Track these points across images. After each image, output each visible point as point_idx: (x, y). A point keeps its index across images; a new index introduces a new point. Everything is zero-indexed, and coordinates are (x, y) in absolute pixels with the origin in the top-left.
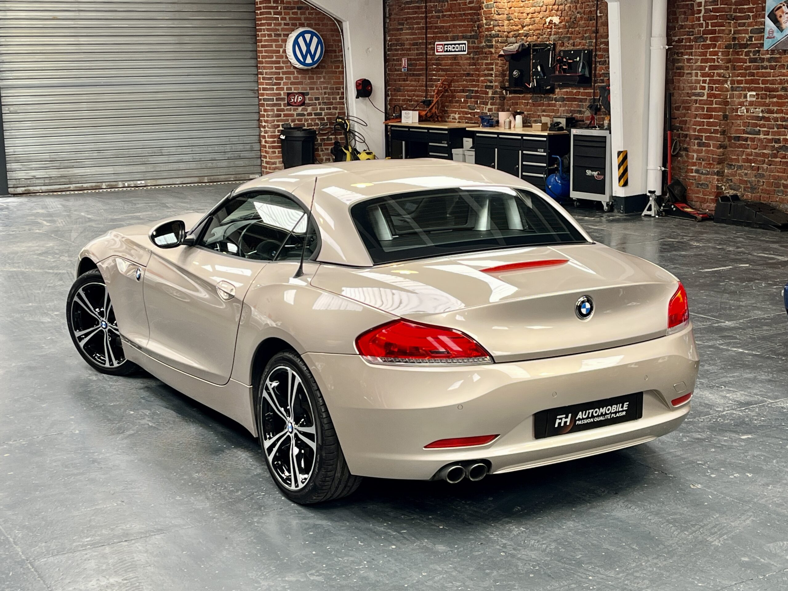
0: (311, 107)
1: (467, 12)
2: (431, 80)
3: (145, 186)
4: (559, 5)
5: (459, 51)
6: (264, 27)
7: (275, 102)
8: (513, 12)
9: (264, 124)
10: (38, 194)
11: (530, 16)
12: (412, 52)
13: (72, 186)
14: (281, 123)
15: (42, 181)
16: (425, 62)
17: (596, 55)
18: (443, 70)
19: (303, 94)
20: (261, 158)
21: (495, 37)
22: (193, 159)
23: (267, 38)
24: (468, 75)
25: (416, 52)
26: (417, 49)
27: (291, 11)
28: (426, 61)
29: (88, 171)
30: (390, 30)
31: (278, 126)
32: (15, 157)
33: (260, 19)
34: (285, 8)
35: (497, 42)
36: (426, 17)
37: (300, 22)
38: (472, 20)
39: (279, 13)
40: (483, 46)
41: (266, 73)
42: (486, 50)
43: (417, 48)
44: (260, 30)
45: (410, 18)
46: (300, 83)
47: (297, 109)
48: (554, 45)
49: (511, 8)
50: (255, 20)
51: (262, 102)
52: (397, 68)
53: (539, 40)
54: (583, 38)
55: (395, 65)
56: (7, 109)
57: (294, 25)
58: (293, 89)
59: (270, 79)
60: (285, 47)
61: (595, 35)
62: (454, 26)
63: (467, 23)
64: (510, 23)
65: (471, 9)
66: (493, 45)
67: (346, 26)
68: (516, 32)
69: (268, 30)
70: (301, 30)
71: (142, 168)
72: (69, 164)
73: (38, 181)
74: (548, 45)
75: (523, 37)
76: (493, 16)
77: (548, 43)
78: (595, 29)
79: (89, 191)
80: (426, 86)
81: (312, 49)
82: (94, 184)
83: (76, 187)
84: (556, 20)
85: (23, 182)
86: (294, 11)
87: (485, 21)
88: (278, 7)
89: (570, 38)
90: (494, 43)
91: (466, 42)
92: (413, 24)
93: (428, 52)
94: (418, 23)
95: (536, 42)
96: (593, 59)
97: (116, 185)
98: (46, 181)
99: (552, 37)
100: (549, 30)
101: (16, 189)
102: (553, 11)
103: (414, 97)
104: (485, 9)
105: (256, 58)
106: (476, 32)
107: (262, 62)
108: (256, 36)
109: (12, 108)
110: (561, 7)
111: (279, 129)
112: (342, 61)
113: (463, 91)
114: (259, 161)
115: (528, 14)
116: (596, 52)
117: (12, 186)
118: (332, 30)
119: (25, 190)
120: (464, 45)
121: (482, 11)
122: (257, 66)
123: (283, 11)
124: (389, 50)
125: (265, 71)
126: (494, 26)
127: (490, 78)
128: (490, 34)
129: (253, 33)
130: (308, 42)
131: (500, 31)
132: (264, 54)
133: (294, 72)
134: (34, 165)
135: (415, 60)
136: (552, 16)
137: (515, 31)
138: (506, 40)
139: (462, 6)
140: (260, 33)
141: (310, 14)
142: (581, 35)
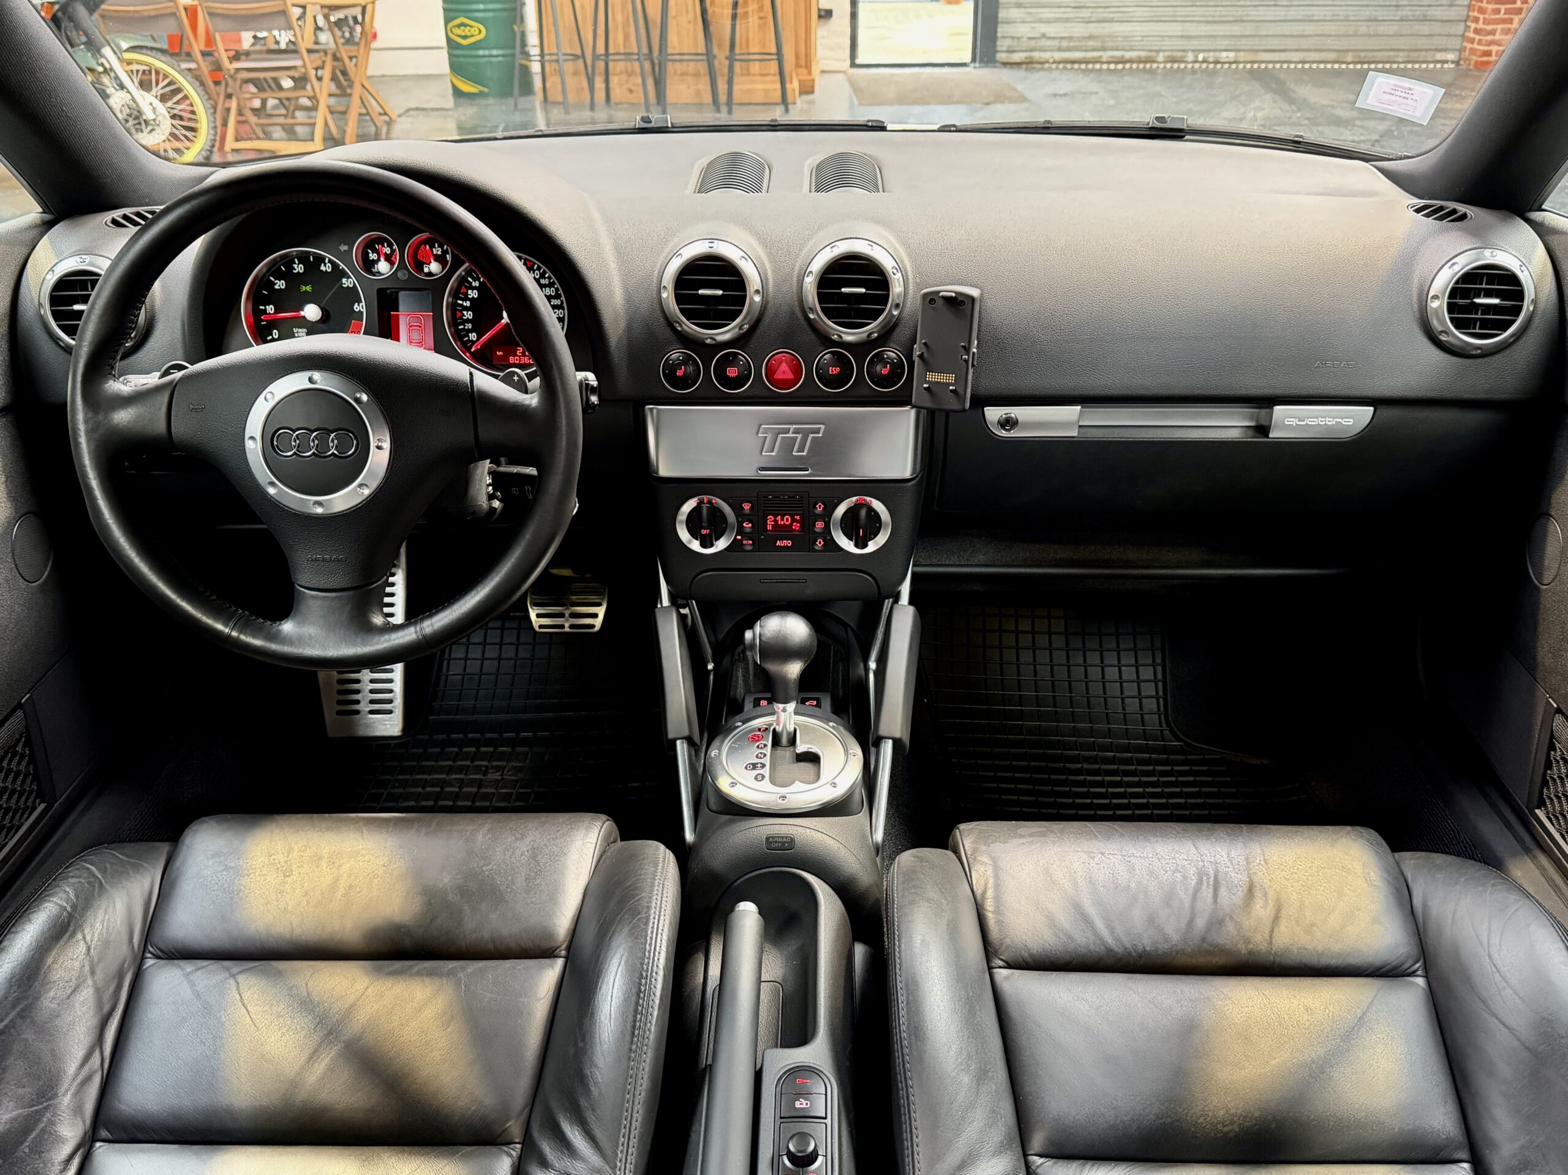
3: (1235, 62)
10: (1047, 65)
13: (1106, 55)
15: (1056, 43)
20: (1466, 21)
22: (1334, 15)
29: (1137, 28)
71: (1236, 29)
72: (1106, 15)
73: (1049, 43)
79: (1135, 66)
83: (1111, 56)
85: (1025, 44)
97: (1182, 57)
98: (1064, 44)
101: (1010, 55)
114: (1461, 27)
117: (1005, 49)
119: (1026, 58)
134: (1047, 13)
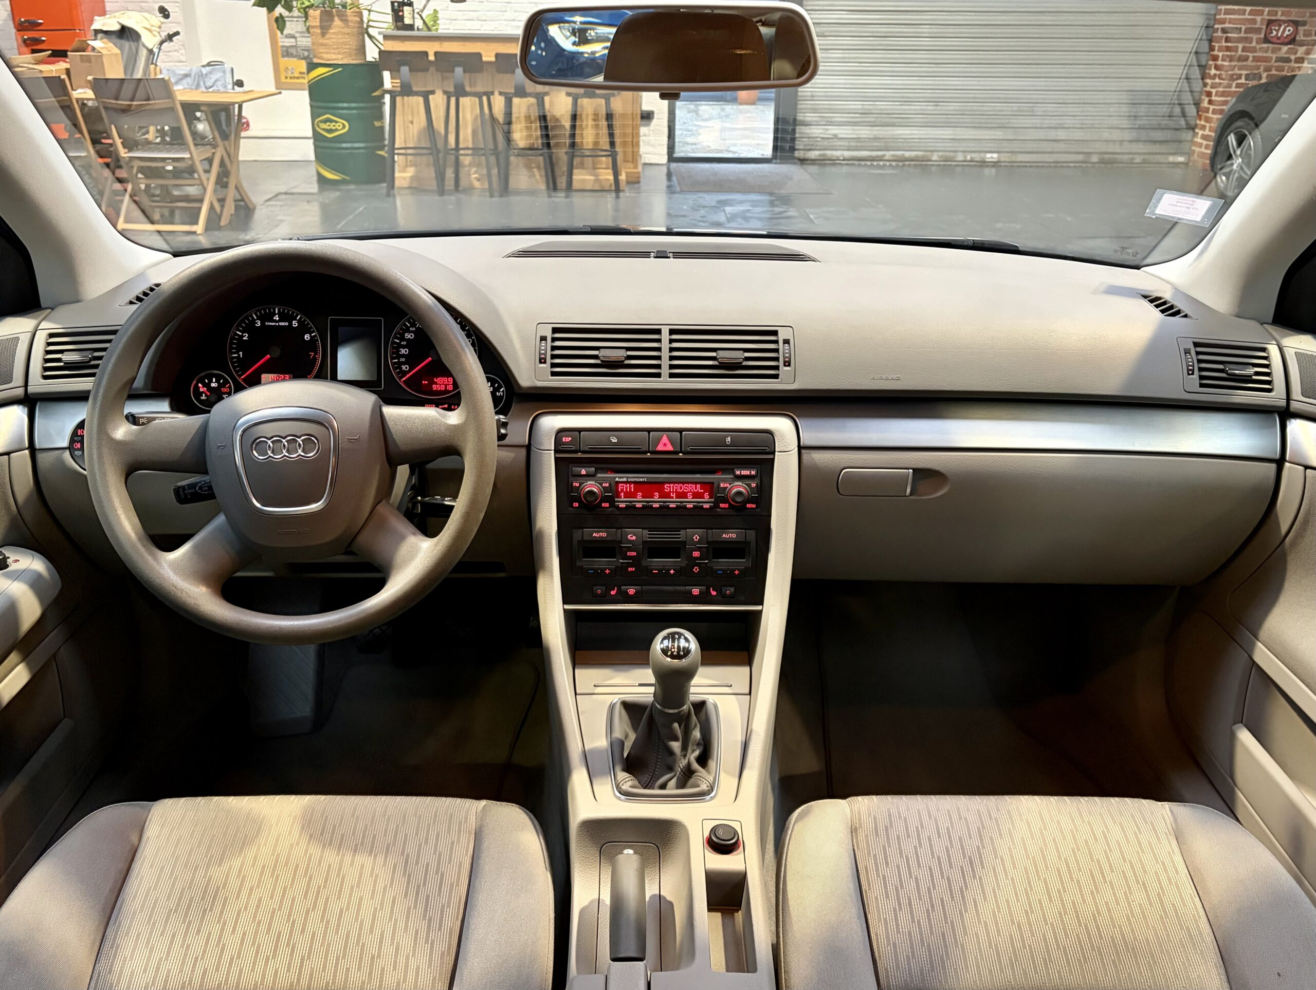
0: (1304, 48)
7: (1242, 35)
9: (1213, 72)
10: (837, 162)
13: (888, 154)
14: (1244, 72)
15: (845, 143)
20: (1194, 129)
29: (916, 132)
47: (1280, 49)
51: (1219, 34)
58: (1280, 13)
73: (839, 143)
79: (913, 164)
82: (920, 153)
83: (893, 156)
85: (820, 143)
97: (953, 157)
98: (853, 144)
101: (806, 153)
111: (1239, 81)
114: (1190, 133)
117: (802, 147)
119: (820, 155)
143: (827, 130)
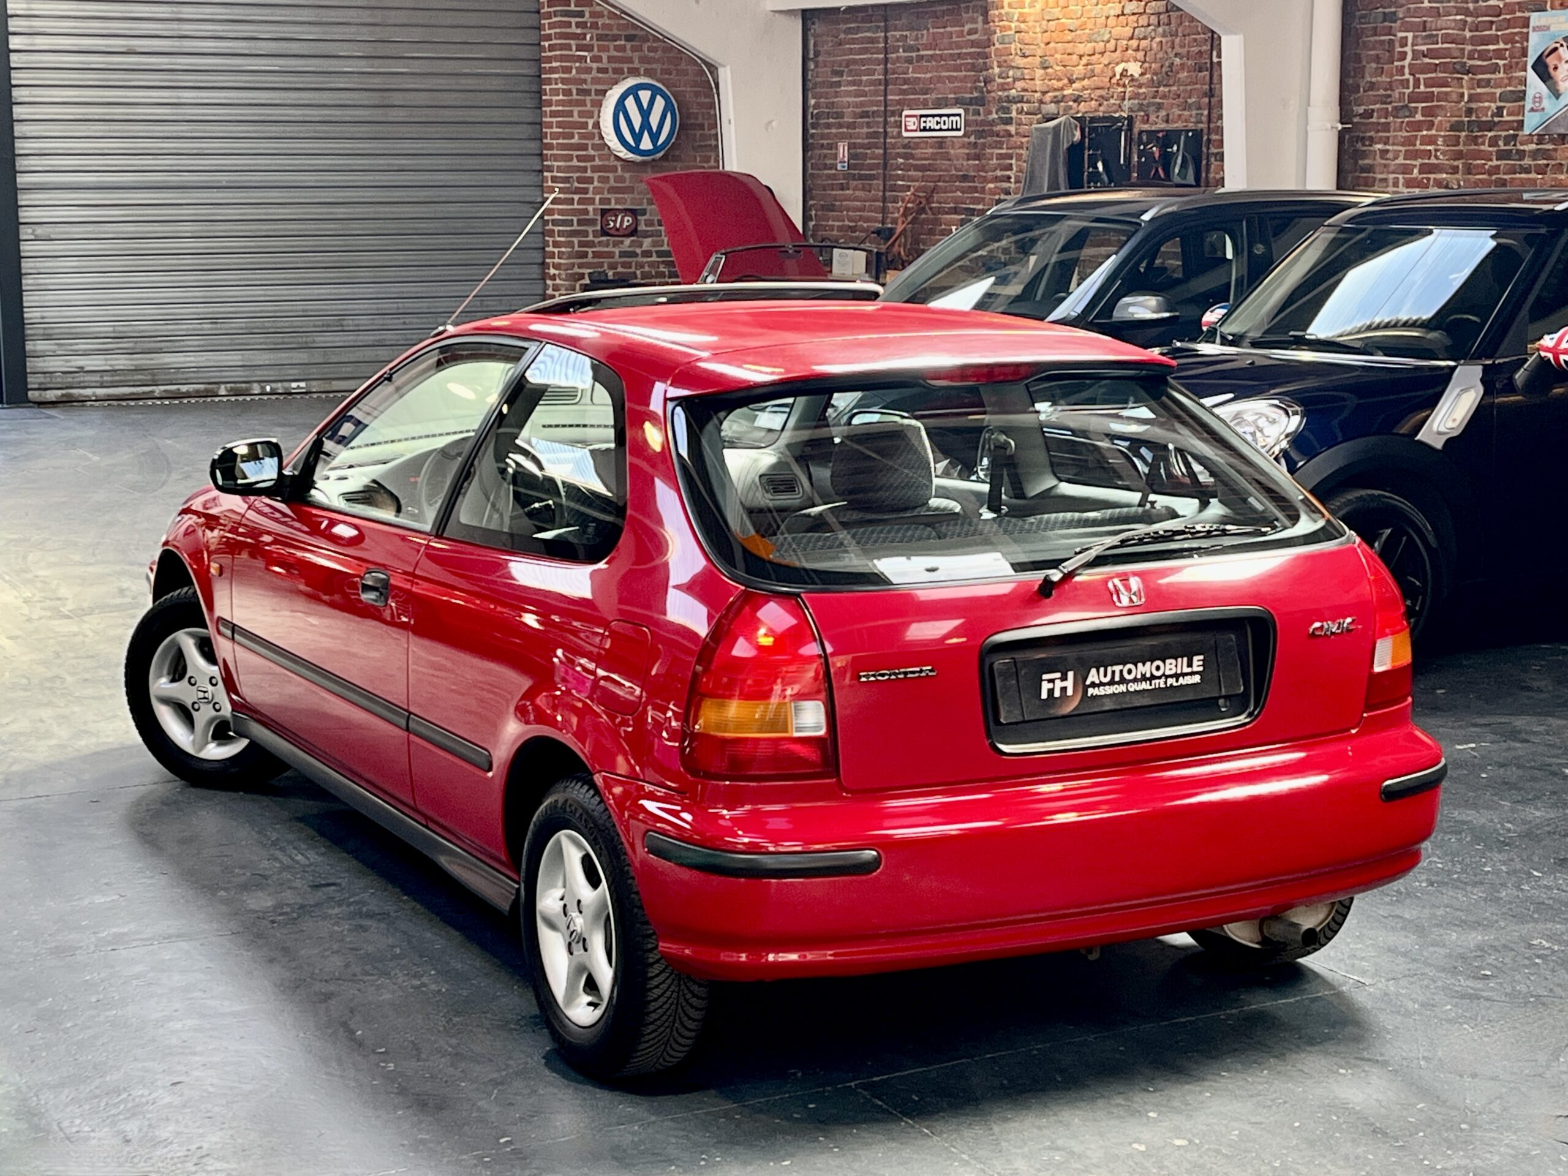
0: (649, 240)
1: (964, 51)
2: (894, 188)
3: (307, 393)
4: (1140, 39)
5: (948, 130)
6: (556, 76)
7: (575, 227)
8: (1053, 52)
9: (552, 271)
10: (89, 403)
11: (1084, 60)
12: (857, 130)
13: (158, 390)
14: (587, 271)
15: (96, 378)
16: (881, 151)
17: (1209, 140)
18: (917, 168)
19: (633, 213)
21: (1016, 103)
23: (561, 97)
24: (965, 178)
25: (865, 130)
26: (868, 125)
27: (611, 45)
28: (885, 149)
29: (193, 359)
30: (815, 85)
31: (582, 277)
32: (44, 328)
33: (549, 60)
34: (600, 38)
35: (1020, 112)
36: (886, 60)
37: (631, 66)
38: (973, 67)
39: (588, 48)
40: (993, 120)
41: (559, 169)
42: (1000, 128)
43: (868, 123)
44: (549, 81)
45: (855, 62)
46: (630, 190)
47: (622, 242)
48: (1130, 119)
49: (1048, 43)
50: (539, 61)
51: (550, 227)
52: (828, 162)
53: (1101, 109)
54: (1186, 106)
55: (825, 156)
56: (30, 231)
57: (618, 71)
58: (613, 201)
59: (566, 180)
60: (599, 116)
61: (1206, 100)
62: (940, 79)
63: (964, 73)
64: (1047, 74)
65: (973, 44)
66: (1011, 118)
67: (725, 76)
68: (1057, 93)
69: (564, 81)
70: (631, 82)
71: (302, 357)
72: (153, 345)
73: (88, 378)
74: (1118, 119)
75: (1071, 103)
76: (1012, 60)
77: (1117, 115)
78: (1207, 87)
79: (193, 401)
80: (884, 200)
81: (654, 121)
82: (202, 387)
83: (165, 391)
84: (1134, 69)
85: (59, 379)
86: (618, 43)
87: (997, 70)
88: (585, 35)
89: (1159, 107)
90: (1014, 114)
91: (961, 111)
92: (860, 73)
93: (889, 130)
94: (872, 72)
95: (1096, 114)
96: (1204, 149)
97: (247, 389)
98: (105, 378)
99: (1127, 104)
100: (1120, 89)
101: (43, 393)
102: (1130, 52)
103: (860, 223)
104: (997, 45)
105: (541, 137)
106: (982, 92)
107: (550, 147)
108: (540, 93)
109: (40, 231)
110: (1144, 43)
111: (582, 282)
112: (717, 146)
113: (955, 211)
115: (1081, 57)
116: (1209, 134)
117: (36, 386)
118: (695, 84)
119: (63, 395)
120: (958, 118)
121: (993, 48)
122: (541, 155)
123: (595, 42)
124: (814, 126)
125: (556, 164)
126: (1015, 80)
127: (1005, 185)
128: (1008, 97)
129: (534, 88)
130: (645, 106)
131: (1026, 90)
132: (555, 130)
133: (616, 167)
134: (81, 344)
135: (862, 146)
136: (1128, 61)
137: (1055, 90)
138: (1039, 109)
139: (955, 39)
140: (548, 87)
141: (650, 49)
142: (1181, 100)
143: (67, 361)
